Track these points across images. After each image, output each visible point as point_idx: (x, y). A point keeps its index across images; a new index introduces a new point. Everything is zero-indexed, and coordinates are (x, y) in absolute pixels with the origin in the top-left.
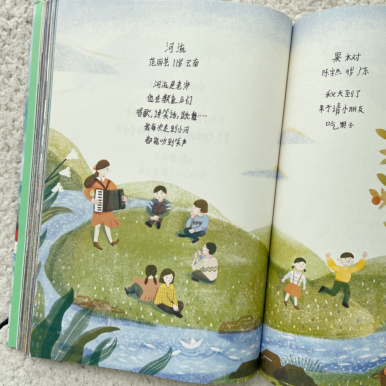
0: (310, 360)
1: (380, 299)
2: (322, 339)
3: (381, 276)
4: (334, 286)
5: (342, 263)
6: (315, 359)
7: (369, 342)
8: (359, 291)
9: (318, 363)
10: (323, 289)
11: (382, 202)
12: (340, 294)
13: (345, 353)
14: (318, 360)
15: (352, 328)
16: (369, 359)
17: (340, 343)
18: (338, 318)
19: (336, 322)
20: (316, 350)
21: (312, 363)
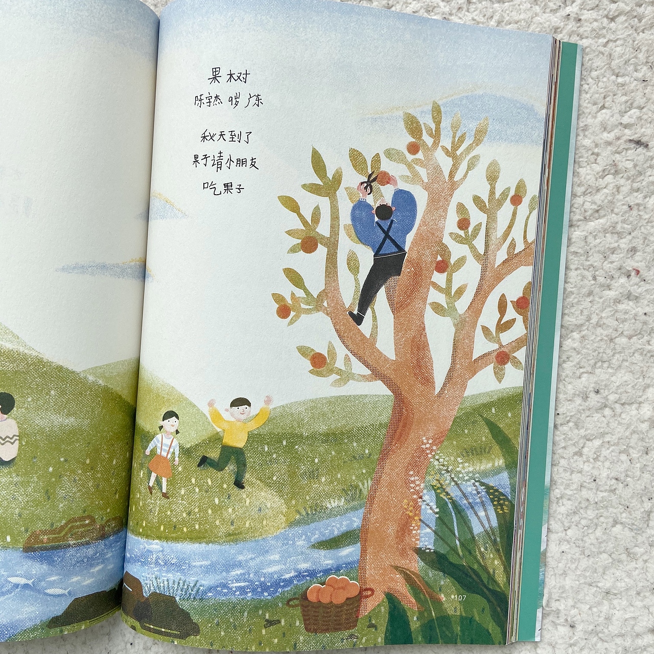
0: (184, 582)
1: (295, 473)
2: (203, 545)
3: (296, 434)
4: (221, 454)
5: (232, 415)
6: (192, 580)
7: (280, 544)
8: (260, 460)
9: (198, 585)
10: (204, 461)
11: (292, 314)
12: (231, 468)
13: (239, 565)
14: (197, 581)
15: (250, 523)
16: (280, 573)
17: (231, 550)
18: (227, 507)
19: (225, 514)
20: (194, 564)
21: (188, 587)
